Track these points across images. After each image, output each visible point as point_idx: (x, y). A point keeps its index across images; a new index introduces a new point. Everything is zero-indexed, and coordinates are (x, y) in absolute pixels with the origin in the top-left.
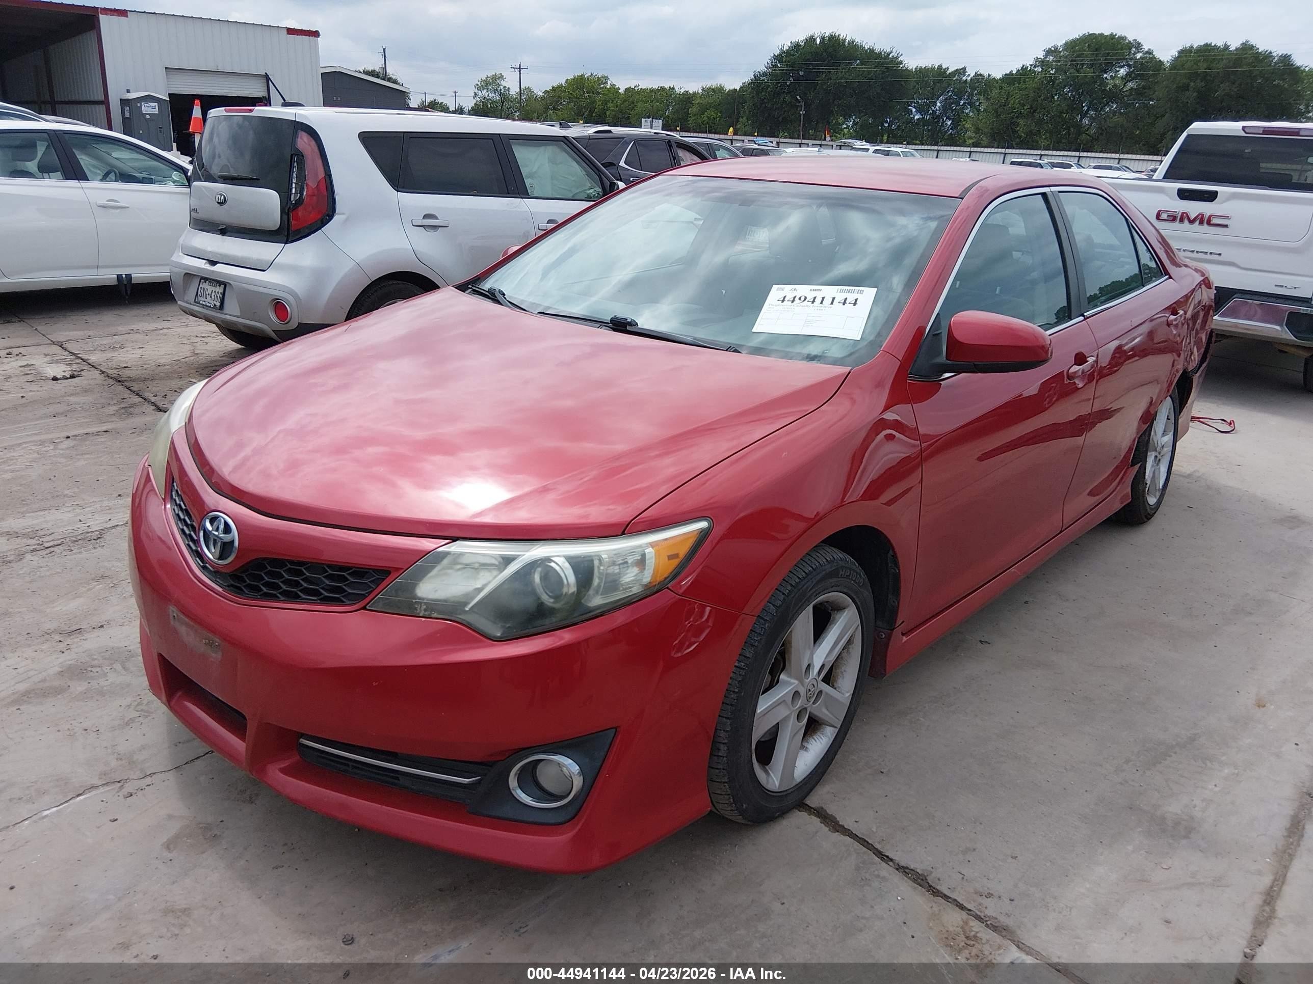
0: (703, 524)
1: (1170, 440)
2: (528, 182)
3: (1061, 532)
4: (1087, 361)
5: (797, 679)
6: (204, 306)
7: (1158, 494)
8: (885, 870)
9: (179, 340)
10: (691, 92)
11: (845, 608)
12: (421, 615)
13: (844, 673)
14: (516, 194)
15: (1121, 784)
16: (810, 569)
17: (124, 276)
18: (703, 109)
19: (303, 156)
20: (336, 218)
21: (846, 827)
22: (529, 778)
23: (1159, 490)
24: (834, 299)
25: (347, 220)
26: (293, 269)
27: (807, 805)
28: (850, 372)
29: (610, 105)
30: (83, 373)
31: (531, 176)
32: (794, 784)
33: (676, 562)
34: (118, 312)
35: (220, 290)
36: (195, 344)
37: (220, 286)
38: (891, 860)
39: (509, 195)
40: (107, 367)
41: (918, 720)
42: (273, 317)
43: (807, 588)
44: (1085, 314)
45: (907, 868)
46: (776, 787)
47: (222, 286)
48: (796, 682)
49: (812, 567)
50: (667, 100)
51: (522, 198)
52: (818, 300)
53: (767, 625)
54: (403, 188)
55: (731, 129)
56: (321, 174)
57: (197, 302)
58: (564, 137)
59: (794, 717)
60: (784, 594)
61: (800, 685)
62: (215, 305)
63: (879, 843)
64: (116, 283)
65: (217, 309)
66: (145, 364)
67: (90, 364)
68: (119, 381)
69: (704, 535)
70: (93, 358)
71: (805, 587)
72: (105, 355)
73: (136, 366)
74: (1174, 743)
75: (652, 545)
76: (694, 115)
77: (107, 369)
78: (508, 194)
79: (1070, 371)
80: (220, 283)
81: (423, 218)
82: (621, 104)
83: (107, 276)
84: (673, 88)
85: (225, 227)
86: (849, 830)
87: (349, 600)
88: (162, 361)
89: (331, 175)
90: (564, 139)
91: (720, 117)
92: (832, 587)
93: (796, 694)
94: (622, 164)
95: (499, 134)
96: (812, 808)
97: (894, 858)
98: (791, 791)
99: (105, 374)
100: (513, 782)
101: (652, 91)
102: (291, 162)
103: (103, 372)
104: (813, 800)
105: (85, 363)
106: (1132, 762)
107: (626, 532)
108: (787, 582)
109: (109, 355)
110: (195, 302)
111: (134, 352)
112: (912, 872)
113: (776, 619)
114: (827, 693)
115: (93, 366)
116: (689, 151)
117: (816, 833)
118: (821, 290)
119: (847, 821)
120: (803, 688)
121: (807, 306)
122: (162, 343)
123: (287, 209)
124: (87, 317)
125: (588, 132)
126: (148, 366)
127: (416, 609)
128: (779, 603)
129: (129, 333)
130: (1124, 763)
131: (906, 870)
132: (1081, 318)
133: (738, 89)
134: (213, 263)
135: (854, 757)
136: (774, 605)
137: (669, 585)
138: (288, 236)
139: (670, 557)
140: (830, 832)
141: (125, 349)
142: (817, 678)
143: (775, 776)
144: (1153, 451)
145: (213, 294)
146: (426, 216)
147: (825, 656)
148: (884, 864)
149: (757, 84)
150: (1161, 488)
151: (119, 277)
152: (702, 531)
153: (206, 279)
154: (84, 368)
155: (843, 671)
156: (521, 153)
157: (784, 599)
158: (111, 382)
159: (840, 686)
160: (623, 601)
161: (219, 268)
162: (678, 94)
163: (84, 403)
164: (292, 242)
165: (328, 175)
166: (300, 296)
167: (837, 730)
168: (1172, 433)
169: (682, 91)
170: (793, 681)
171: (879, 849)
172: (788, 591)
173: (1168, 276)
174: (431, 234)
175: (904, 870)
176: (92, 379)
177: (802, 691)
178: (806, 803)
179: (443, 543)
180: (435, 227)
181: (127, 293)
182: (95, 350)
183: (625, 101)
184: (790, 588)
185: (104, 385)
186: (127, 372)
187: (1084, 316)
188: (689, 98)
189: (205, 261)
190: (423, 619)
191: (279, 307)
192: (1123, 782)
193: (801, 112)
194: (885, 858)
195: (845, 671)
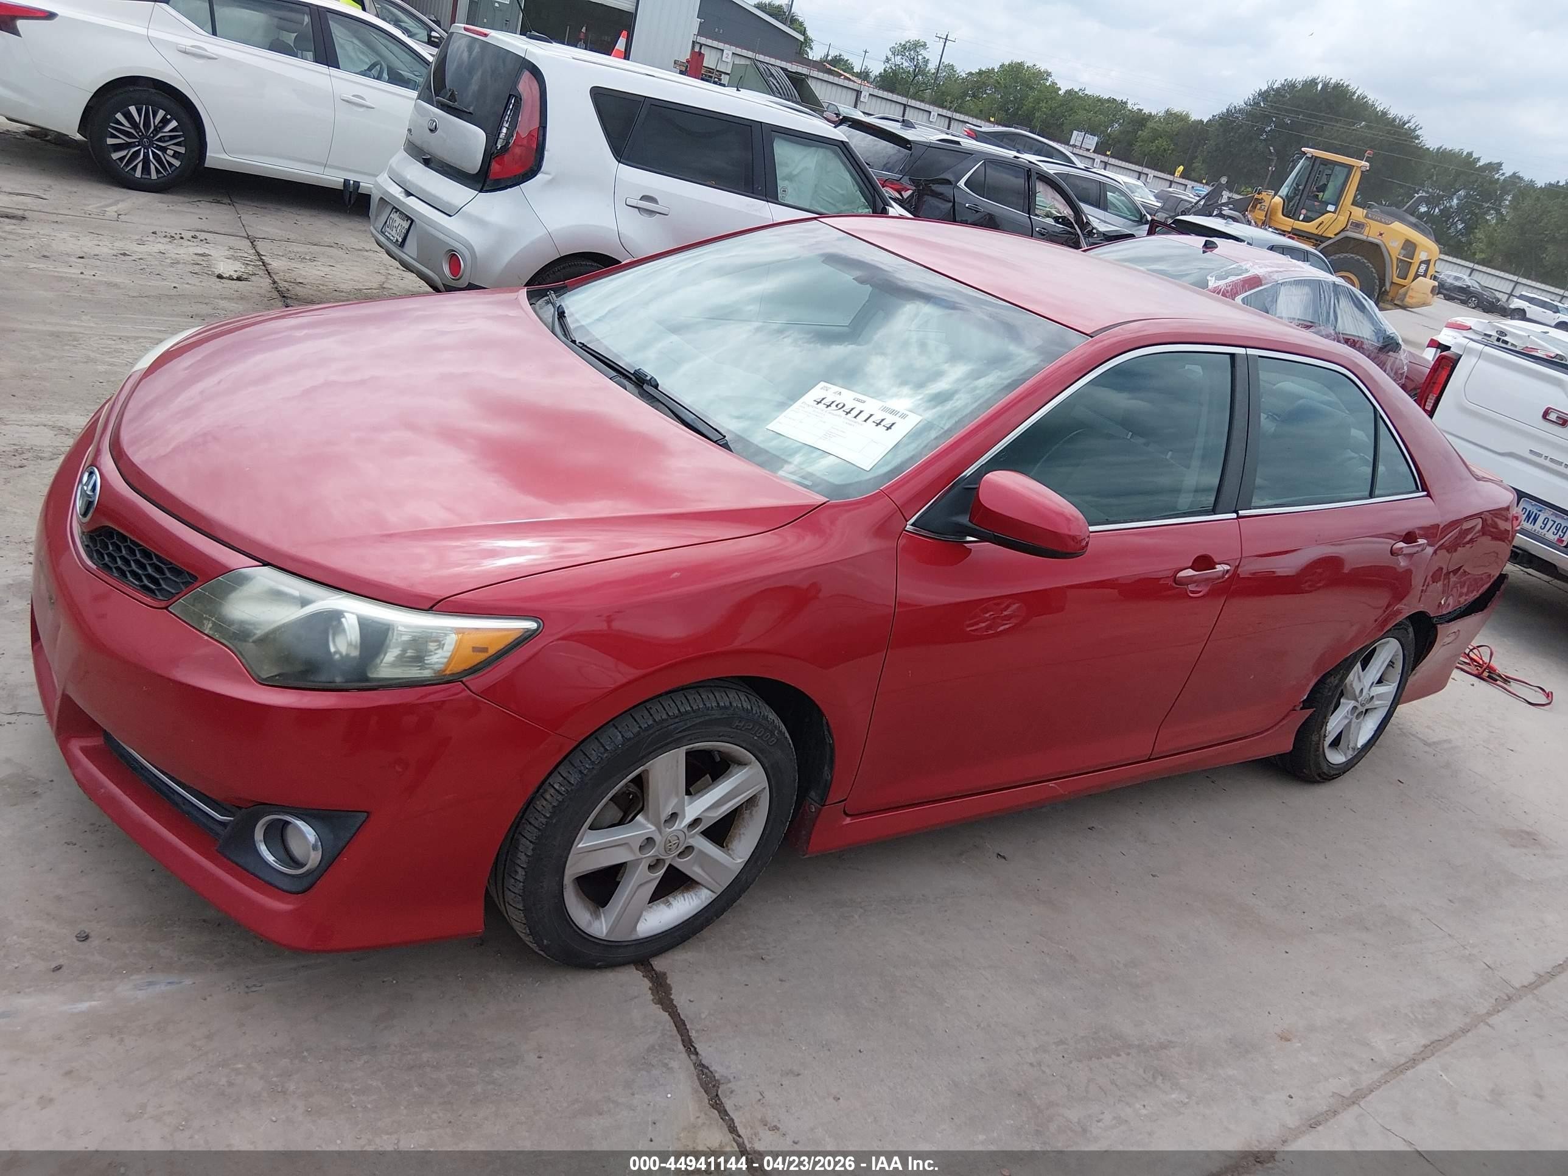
0: (531, 625)
1: (1392, 691)
2: (781, 184)
3: (1149, 760)
4: (1215, 568)
5: (655, 826)
6: (388, 239)
7: (1350, 754)
8: (680, 1061)
9: (377, 267)
10: (1146, 111)
11: (746, 764)
12: (206, 632)
13: (742, 836)
14: (763, 196)
15: (1031, 1064)
16: (689, 708)
17: (352, 182)
18: (1156, 135)
19: (521, 99)
20: (539, 176)
21: (674, 1002)
22: (278, 834)
23: (1354, 749)
24: (871, 415)
25: (551, 182)
26: (480, 223)
27: (651, 965)
28: (824, 503)
29: (1043, 104)
30: (253, 278)
31: (790, 178)
32: (634, 937)
33: (482, 656)
34: (335, 220)
35: (406, 225)
36: (390, 277)
37: (407, 220)
38: (697, 1054)
39: (754, 195)
40: (282, 278)
41: (853, 916)
42: (446, 269)
43: (676, 728)
44: (1240, 512)
45: (707, 1068)
46: (602, 933)
47: (409, 221)
48: (653, 828)
49: (692, 707)
50: (1113, 116)
51: (768, 201)
52: (854, 413)
53: (606, 755)
54: (627, 159)
55: (1181, 168)
56: (536, 124)
57: (383, 233)
58: (842, 142)
59: (643, 866)
60: (640, 727)
61: (657, 832)
62: (397, 240)
63: (697, 1031)
64: (342, 188)
65: (397, 245)
66: (323, 285)
67: (267, 270)
68: (284, 297)
69: (527, 637)
70: (275, 264)
71: (672, 727)
72: (289, 263)
73: (312, 284)
74: (1137, 1043)
75: (458, 631)
76: (1143, 141)
77: (281, 279)
78: (753, 193)
79: (1178, 575)
80: (408, 218)
81: (640, 200)
82: (1056, 108)
83: (333, 178)
84: (1126, 103)
85: (429, 157)
86: (676, 1007)
87: (162, 596)
88: (343, 287)
89: (546, 127)
90: (842, 146)
91: (1173, 150)
92: (720, 736)
93: (650, 841)
94: (961, 183)
95: (761, 122)
96: (654, 970)
97: (700, 1052)
98: (626, 944)
99: (276, 285)
100: (259, 835)
101: (1099, 100)
102: (507, 103)
103: (274, 282)
104: (659, 964)
105: (263, 268)
106: (1066, 1046)
107: (434, 608)
108: (651, 715)
109: (293, 265)
110: (381, 231)
111: (322, 269)
112: (709, 1074)
113: (619, 752)
114: (701, 852)
115: (269, 273)
116: (1052, 187)
117: (636, 997)
118: (864, 402)
119: (680, 998)
120: (660, 837)
121: (840, 416)
122: (357, 266)
123: (490, 155)
124: (299, 218)
125: (931, 138)
126: (325, 288)
127: (204, 624)
128: (629, 735)
129: (332, 247)
130: (1054, 1043)
131: (705, 1071)
132: (1234, 515)
133: (1205, 121)
134: (409, 194)
135: (745, 933)
136: (623, 736)
137: (464, 679)
138: (483, 186)
139: (475, 649)
140: (651, 1002)
141: (315, 263)
142: (686, 831)
143: (606, 921)
144: (1352, 700)
145: (399, 228)
146: (645, 198)
147: (703, 810)
148: (684, 1055)
149: (1227, 122)
150: (1359, 746)
151: (346, 182)
152: (528, 630)
153: (397, 210)
154: (257, 273)
155: (741, 832)
156: (783, 151)
157: (639, 733)
158: (275, 294)
159: (734, 848)
160: (401, 681)
161: (412, 202)
162: (1129, 110)
163: (231, 311)
164: (487, 191)
165: (543, 126)
166: (478, 255)
167: (714, 896)
168: (1395, 685)
169: (1135, 108)
170: (649, 825)
171: (692, 1038)
172: (646, 726)
173: (1425, 493)
174: (645, 218)
175: (702, 1069)
176: (257, 287)
177: (658, 838)
178: (652, 963)
179: (253, 564)
180: (651, 212)
181: (350, 200)
182: (283, 256)
183: (1062, 105)
184: (650, 722)
185: (265, 297)
186: (298, 288)
187: (1238, 514)
188: (1143, 119)
189: (401, 189)
190: (206, 638)
191: (453, 259)
192: (1035, 1064)
193: (1270, 168)
194: (692, 1049)
195: (743, 834)
